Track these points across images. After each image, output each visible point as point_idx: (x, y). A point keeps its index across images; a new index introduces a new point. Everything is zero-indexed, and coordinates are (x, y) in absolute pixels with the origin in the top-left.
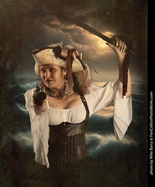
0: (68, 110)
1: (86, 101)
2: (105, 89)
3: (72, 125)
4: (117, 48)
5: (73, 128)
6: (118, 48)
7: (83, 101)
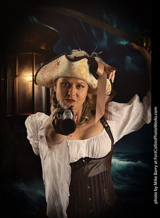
0: (86, 141)
1: (108, 126)
2: (132, 107)
3: (94, 161)
4: (144, 49)
5: (96, 165)
6: (146, 50)
7: (104, 127)
